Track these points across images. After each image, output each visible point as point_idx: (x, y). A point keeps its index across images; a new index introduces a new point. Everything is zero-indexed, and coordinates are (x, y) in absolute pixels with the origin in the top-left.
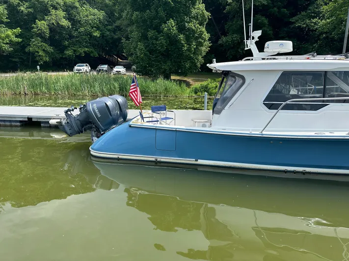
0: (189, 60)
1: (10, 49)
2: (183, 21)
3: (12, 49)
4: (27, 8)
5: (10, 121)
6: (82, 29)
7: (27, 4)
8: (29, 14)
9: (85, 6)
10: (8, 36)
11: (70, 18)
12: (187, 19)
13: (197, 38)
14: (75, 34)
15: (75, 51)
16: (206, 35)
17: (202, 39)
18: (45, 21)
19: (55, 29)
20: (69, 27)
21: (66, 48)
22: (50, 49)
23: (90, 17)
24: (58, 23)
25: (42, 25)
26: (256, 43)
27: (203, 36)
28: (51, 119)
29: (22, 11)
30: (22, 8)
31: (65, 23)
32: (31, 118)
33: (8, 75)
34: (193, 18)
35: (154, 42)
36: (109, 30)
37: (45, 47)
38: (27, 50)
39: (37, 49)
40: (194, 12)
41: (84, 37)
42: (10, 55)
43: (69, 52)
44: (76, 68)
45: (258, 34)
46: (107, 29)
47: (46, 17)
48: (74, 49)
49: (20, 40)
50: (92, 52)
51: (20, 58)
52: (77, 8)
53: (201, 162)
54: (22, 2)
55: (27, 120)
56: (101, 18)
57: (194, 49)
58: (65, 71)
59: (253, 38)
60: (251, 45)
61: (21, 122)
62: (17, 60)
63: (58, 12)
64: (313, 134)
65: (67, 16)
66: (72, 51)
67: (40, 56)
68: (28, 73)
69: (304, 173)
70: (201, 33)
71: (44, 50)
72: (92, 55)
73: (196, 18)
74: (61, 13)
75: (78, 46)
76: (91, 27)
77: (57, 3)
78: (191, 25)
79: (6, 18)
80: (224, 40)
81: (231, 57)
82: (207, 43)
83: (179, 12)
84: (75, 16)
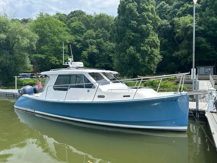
0: (145, 67)
2: (140, 46)
4: (80, 45)
6: (104, 53)
8: (80, 48)
9: (107, 42)
12: (142, 45)
14: (101, 56)
15: (100, 64)
17: (153, 55)
18: (87, 51)
19: (91, 55)
20: (98, 53)
21: (96, 63)
23: (109, 47)
24: (92, 52)
25: (85, 53)
29: (78, 47)
30: (78, 46)
31: (96, 51)
34: (146, 44)
35: (124, 58)
37: (86, 63)
40: (147, 40)
41: (105, 57)
47: (87, 49)
50: (109, 65)
54: (78, 43)
56: (114, 47)
57: (148, 61)
63: (93, 46)
65: (98, 47)
73: (148, 43)
74: (94, 47)
75: (102, 62)
76: (109, 52)
77: (93, 42)
78: (145, 48)
79: (68, 51)
80: (177, 53)
81: (184, 64)
82: (160, 56)
83: (137, 42)
84: (101, 47)
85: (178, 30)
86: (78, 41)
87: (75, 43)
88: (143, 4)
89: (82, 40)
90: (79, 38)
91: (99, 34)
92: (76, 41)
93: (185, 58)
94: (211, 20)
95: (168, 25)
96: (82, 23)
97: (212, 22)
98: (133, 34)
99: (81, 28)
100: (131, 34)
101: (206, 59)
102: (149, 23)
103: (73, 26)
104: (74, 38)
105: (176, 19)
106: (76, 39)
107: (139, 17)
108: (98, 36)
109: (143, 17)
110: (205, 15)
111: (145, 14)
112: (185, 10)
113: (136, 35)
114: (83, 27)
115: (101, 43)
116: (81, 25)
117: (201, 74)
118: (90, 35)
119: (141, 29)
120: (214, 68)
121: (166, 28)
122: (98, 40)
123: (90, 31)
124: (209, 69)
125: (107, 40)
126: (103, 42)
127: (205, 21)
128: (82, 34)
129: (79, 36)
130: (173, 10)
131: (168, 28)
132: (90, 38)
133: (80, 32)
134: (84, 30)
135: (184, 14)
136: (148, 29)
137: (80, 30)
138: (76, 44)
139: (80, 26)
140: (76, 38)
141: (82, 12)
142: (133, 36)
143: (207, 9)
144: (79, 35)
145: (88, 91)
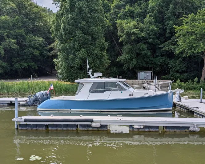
5: (3, 103)
9: (29, 35)
14: (22, 53)
15: (21, 65)
16: (106, 56)
18: (1, 45)
20: (17, 49)
24: (11, 47)
26: (91, 73)
27: (104, 57)
28: (20, 102)
31: (15, 47)
32: (12, 102)
36: (46, 50)
45: (91, 70)
46: (44, 49)
47: (2, 43)
48: (21, 64)
53: (72, 110)
55: (10, 102)
56: (40, 42)
59: (90, 72)
60: (90, 73)
61: (7, 103)
63: (11, 40)
66: (19, 65)
72: (33, 67)
75: (23, 62)
76: (33, 48)
77: (10, 33)
78: (95, 52)
80: (120, 58)
81: (126, 69)
84: (22, 42)
88: (93, 4)
93: (127, 62)
101: (145, 65)
102: (100, 25)
105: (119, 21)
110: (146, 22)
115: (21, 36)
117: (141, 79)
120: (152, 73)
124: (148, 74)
127: (146, 28)
130: (114, 10)
131: (110, 30)
132: (5, 28)
143: (148, 16)
145: (121, 92)
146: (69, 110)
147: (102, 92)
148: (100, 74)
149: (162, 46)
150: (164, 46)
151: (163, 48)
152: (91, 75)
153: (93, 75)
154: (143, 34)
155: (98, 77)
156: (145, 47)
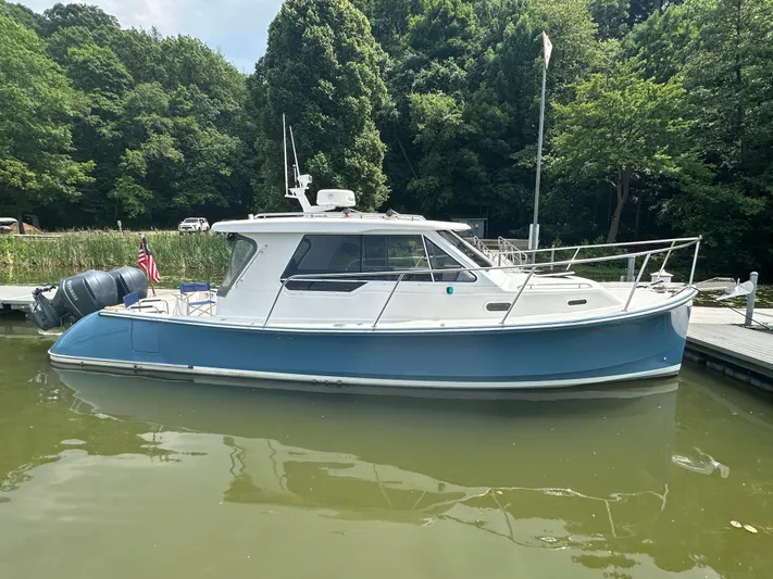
1: (76, 194)
2: (342, 155)
3: (80, 194)
4: (113, 130)
6: (202, 165)
7: (113, 124)
8: (115, 140)
9: (209, 129)
10: (72, 173)
11: (182, 146)
12: (348, 152)
13: (364, 181)
14: (191, 171)
15: (190, 197)
16: (381, 176)
17: (373, 183)
18: (141, 150)
19: (157, 164)
20: (180, 161)
21: (175, 193)
22: (148, 194)
23: (216, 146)
24: (162, 155)
25: (135, 157)
27: (375, 178)
29: (104, 135)
30: (104, 131)
31: (174, 154)
33: (53, 235)
34: (358, 151)
36: (248, 166)
37: (140, 191)
38: (109, 195)
39: (125, 194)
40: (359, 141)
41: (205, 176)
42: (81, 204)
43: (179, 200)
44: (183, 224)
45: (307, 179)
46: (244, 165)
47: (142, 145)
48: (189, 194)
49: (93, 180)
50: (218, 199)
51: (98, 208)
52: (195, 131)
53: (198, 369)
54: (104, 120)
55: (2, 307)
56: (234, 147)
57: (361, 197)
58: (150, 230)
62: (93, 210)
63: (162, 137)
64: (331, 326)
65: (179, 143)
66: (186, 197)
67: (130, 204)
68: (97, 231)
69: (340, 385)
70: (371, 174)
71: (137, 196)
73: (362, 151)
74: (168, 140)
75: (195, 190)
76: (218, 160)
77: (162, 124)
78: (354, 162)
79: (71, 146)
80: (416, 183)
82: (384, 188)
83: (335, 142)
84: (191, 144)
85: (421, 127)
86: (107, 115)
87: (95, 119)
89: (119, 111)
90: (106, 104)
91: (181, 103)
92: (95, 112)
94: (490, 112)
95: (391, 109)
96: (114, 55)
97: (493, 117)
98: (324, 118)
99: (111, 71)
100: (319, 119)
102: (366, 94)
103: (82, 58)
104: (90, 101)
105: (414, 97)
106: (96, 106)
107: (339, 73)
108: (180, 107)
109: (351, 73)
110: (477, 98)
111: (354, 65)
112: (433, 77)
113: (332, 121)
114: (121, 67)
115: (190, 131)
116: (111, 61)
118: (150, 99)
119: (345, 107)
120: (485, 222)
121: (389, 115)
122: (180, 120)
123: (150, 88)
124: (476, 226)
125: (209, 125)
126: (197, 129)
127: (477, 112)
128: (117, 93)
129: (107, 97)
130: (403, 72)
131: (392, 118)
132: (150, 111)
133: (111, 85)
134: (125, 81)
135: (429, 88)
136: (362, 109)
137: (107, 76)
138: (98, 125)
139: (110, 65)
140: (96, 102)
141: (104, 15)
142: (324, 124)
143: (483, 85)
144: (108, 94)
145: (449, 291)
146: (183, 368)
147: (350, 288)
148: (347, 197)
149: (514, 156)
150: (520, 158)
151: (516, 161)
152: (304, 201)
153: (313, 202)
154: (471, 128)
155: (338, 209)
156: (475, 158)
